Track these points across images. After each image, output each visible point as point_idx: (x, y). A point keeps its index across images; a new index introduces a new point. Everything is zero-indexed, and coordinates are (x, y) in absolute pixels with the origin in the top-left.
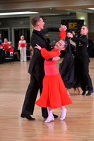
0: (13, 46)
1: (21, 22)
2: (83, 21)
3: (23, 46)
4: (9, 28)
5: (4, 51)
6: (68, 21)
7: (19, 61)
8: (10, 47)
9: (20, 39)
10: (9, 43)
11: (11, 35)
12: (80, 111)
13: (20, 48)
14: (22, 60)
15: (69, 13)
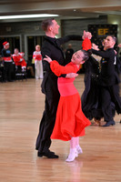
0: (26, 59)
1: (37, 28)
2: (116, 26)
3: (38, 58)
4: (20, 36)
5: (14, 65)
6: (98, 26)
7: (34, 77)
8: (21, 60)
9: (35, 50)
10: (21, 54)
11: (23, 45)
12: (113, 143)
13: (35, 61)
14: (37, 77)
15: (98, 16)
